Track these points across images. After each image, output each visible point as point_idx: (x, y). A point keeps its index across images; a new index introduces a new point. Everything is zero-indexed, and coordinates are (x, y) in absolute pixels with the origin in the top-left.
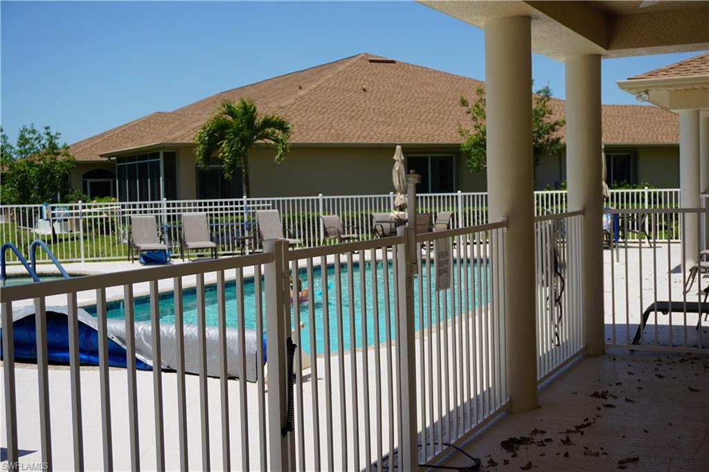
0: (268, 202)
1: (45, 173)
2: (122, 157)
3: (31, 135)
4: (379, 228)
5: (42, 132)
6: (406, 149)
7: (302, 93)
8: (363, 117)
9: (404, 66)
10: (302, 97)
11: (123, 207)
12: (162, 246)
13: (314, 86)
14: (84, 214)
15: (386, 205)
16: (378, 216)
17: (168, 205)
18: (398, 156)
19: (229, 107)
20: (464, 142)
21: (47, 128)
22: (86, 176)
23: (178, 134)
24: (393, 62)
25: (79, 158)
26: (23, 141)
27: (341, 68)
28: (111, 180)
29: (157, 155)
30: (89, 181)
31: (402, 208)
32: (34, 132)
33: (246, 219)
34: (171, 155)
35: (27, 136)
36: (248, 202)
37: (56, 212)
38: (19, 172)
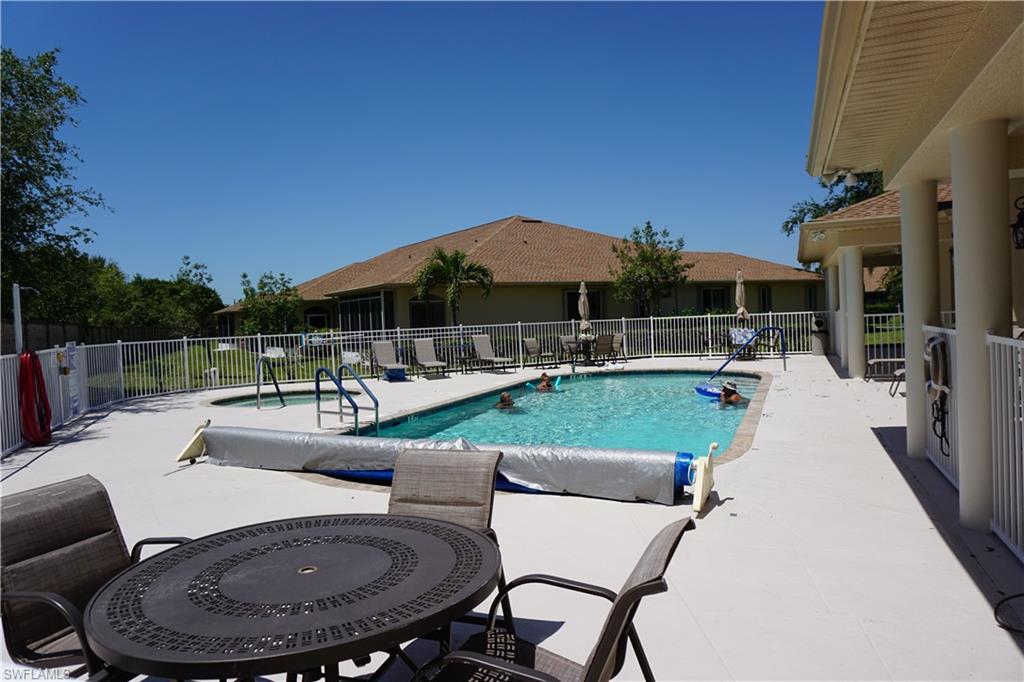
0: (479, 329)
1: (281, 309)
2: (344, 296)
3: (269, 281)
4: (565, 347)
5: (278, 277)
6: (588, 285)
7: (479, 245)
8: (530, 262)
9: (547, 225)
10: (481, 248)
11: (366, 335)
12: (400, 366)
13: (487, 240)
14: (335, 341)
15: (567, 330)
16: (564, 338)
17: (401, 333)
18: (582, 290)
19: (441, 253)
20: (614, 279)
21: (282, 275)
22: (307, 312)
23: (394, 277)
24: (540, 222)
25: (305, 299)
26: (262, 285)
27: (504, 226)
28: (325, 315)
29: (379, 294)
30: (308, 316)
31: (586, 331)
32: (272, 278)
33: (462, 343)
34: (390, 292)
35: (266, 281)
36: (464, 329)
37: (313, 339)
38: (260, 309)
